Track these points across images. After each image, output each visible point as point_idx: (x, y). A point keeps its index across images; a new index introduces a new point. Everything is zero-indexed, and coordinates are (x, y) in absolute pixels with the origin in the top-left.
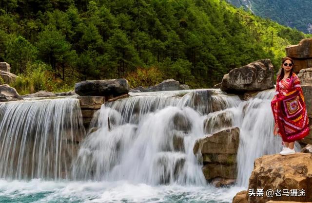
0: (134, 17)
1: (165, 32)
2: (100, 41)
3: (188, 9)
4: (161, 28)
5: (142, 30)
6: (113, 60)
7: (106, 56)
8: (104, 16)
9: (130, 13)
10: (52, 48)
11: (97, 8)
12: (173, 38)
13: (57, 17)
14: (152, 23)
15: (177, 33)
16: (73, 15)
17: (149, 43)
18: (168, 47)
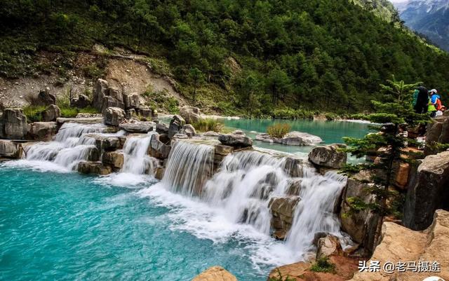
0: (347, 59)
1: (369, 72)
2: (315, 76)
3: (394, 54)
4: (366, 68)
5: (350, 69)
6: (322, 90)
7: (317, 88)
8: (323, 59)
9: (345, 56)
10: (275, 82)
11: (319, 52)
12: (374, 77)
13: (287, 59)
14: (360, 64)
15: (379, 72)
16: (300, 57)
17: (354, 80)
18: (369, 83)
